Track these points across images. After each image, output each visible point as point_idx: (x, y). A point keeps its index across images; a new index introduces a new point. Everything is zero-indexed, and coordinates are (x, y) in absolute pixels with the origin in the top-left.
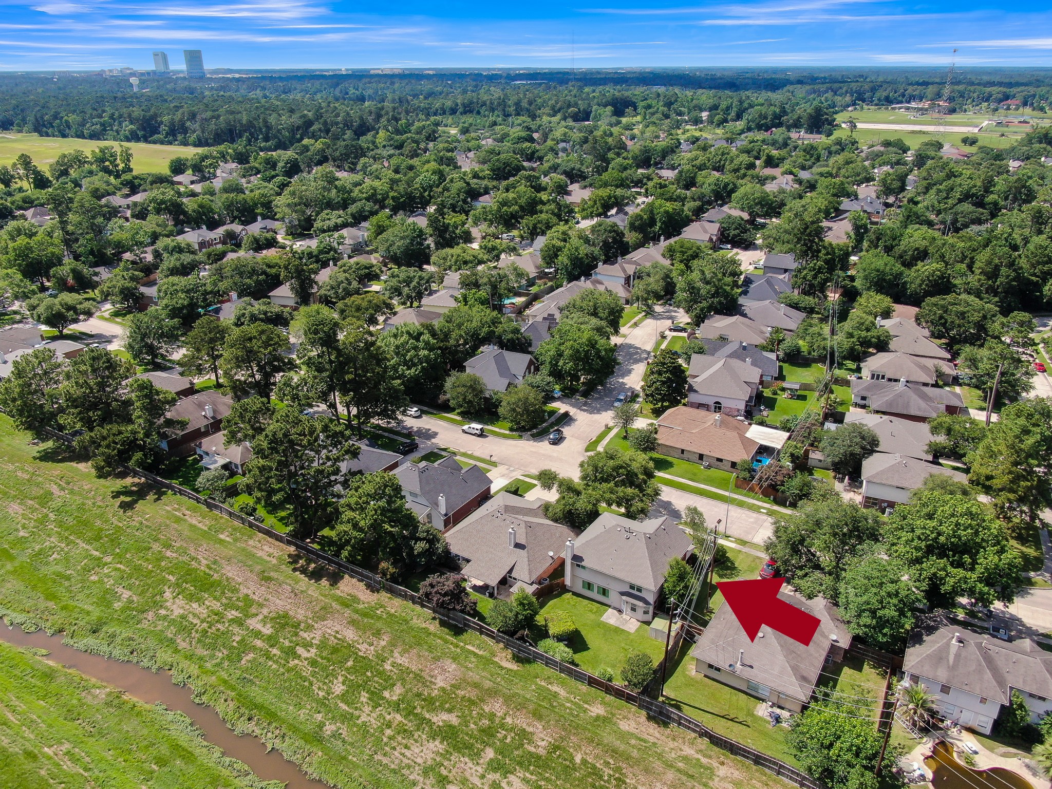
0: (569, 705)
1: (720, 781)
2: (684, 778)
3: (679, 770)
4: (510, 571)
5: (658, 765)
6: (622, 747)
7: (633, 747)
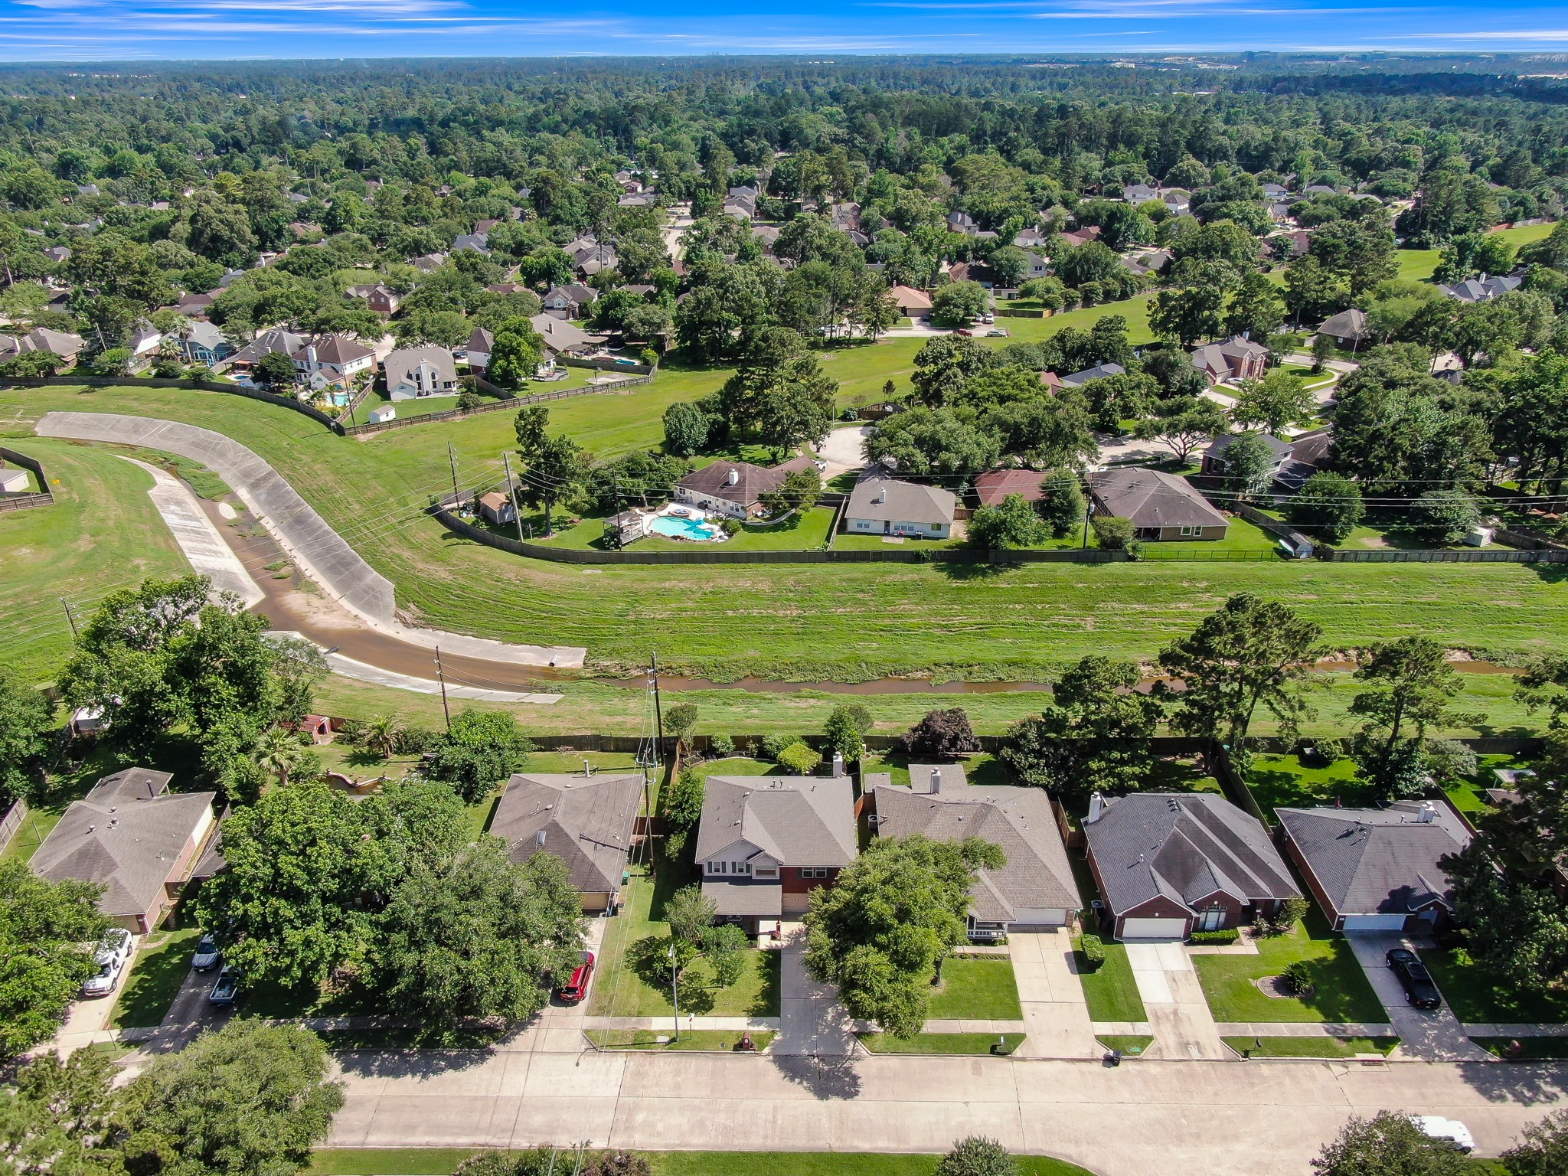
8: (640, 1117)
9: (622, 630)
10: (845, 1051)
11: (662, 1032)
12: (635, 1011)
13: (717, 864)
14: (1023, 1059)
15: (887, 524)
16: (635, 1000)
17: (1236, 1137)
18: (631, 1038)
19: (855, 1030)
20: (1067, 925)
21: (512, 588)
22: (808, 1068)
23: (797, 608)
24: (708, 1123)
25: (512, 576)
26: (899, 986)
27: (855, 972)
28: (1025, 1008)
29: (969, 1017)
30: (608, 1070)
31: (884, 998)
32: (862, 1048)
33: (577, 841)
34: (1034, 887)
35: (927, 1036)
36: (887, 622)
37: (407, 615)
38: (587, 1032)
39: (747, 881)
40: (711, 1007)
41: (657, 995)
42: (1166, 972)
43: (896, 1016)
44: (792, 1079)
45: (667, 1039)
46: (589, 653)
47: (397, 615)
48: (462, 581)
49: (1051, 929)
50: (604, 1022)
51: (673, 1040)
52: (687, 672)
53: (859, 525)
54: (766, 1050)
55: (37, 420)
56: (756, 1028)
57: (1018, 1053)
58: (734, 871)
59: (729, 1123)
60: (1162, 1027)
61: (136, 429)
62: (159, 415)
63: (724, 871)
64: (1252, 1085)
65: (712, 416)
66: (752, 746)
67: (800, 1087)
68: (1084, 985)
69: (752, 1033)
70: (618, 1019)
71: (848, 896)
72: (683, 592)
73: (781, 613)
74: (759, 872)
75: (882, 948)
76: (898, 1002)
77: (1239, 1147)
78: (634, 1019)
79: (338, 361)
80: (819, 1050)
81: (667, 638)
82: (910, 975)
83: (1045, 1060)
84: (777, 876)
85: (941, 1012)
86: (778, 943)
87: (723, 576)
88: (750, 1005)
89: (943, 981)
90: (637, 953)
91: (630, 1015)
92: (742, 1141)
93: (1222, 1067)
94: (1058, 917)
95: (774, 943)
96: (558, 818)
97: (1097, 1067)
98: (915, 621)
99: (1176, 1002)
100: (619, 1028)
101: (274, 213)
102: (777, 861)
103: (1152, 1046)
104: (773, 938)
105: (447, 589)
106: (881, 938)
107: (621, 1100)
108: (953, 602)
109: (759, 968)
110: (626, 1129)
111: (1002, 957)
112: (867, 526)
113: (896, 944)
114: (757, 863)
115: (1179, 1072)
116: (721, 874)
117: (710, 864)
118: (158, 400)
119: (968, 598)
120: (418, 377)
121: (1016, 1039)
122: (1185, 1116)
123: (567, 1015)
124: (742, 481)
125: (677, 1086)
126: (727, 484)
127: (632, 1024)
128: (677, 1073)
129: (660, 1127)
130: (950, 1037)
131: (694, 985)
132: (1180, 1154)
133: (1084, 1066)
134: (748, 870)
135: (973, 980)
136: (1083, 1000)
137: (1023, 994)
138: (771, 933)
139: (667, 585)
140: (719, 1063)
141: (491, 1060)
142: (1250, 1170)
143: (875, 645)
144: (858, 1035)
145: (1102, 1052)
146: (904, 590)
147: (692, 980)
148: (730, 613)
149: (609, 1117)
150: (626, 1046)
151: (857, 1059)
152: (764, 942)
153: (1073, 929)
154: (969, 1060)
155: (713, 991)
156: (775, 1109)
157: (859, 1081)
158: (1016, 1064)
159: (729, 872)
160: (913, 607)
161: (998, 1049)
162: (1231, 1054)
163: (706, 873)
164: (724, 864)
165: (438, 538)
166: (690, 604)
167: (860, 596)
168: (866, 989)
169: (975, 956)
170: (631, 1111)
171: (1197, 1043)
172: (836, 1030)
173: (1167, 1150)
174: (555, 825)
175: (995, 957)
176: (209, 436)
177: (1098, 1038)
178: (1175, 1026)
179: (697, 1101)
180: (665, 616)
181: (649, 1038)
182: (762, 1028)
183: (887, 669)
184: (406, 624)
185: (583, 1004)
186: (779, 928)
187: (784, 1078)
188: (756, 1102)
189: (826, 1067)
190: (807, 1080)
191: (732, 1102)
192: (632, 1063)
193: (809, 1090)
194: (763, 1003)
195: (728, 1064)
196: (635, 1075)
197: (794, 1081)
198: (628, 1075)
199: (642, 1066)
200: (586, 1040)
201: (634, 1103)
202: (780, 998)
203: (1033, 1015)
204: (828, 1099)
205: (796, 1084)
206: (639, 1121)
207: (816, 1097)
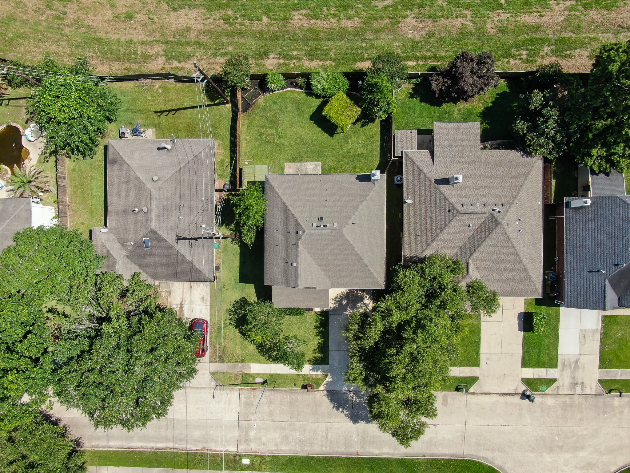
0: (295, 53)
1: (159, 52)
2: (183, 40)
3: (188, 44)
4: (432, 154)
5: (204, 39)
6: (236, 40)
7: (229, 44)
8: (252, 434)
11: (258, 375)
12: (240, 359)
14: (474, 394)
16: (238, 351)
17: (583, 448)
18: (240, 379)
22: (347, 401)
24: (290, 437)
28: (483, 358)
30: (229, 400)
38: (213, 374)
42: (581, 331)
44: (338, 409)
45: (261, 380)
50: (223, 367)
51: (266, 381)
54: (322, 388)
56: (315, 373)
57: (472, 389)
59: (301, 437)
60: (565, 373)
64: (605, 413)
66: (301, 81)
67: (343, 415)
68: (524, 338)
69: (313, 377)
70: (230, 364)
77: (582, 454)
78: (240, 365)
80: (354, 387)
83: (486, 394)
88: (311, 356)
90: (235, 312)
91: (237, 362)
92: (309, 448)
93: (591, 400)
96: (154, 225)
97: (517, 399)
99: (580, 354)
100: (232, 371)
103: (555, 385)
107: (241, 422)
109: (316, 327)
110: (246, 440)
111: (477, 318)
115: (565, 403)
121: (473, 380)
122: (558, 435)
125: (271, 413)
127: (239, 368)
129: (264, 439)
132: (548, 458)
133: (509, 398)
136: (520, 351)
137: (483, 348)
140: (294, 396)
142: (582, 468)
145: (522, 388)
149: (236, 434)
150: (238, 384)
156: (327, 429)
158: (469, 396)
162: (600, 390)
170: (247, 429)
171: (583, 383)
173: (542, 456)
174: (154, 232)
177: (523, 380)
178: (573, 372)
179: (283, 423)
181: (251, 380)
182: (319, 373)
185: (207, 356)
187: (333, 408)
188: (316, 424)
189: (358, 400)
190: (346, 409)
191: (303, 424)
192: (243, 396)
193: (348, 416)
194: (319, 355)
195: (299, 397)
196: (246, 404)
197: (339, 410)
198: (242, 404)
199: (249, 399)
200: (213, 380)
201: (248, 424)
202: (329, 351)
203: (487, 363)
204: (358, 423)
205: (340, 412)
206: (252, 436)
207: (352, 422)
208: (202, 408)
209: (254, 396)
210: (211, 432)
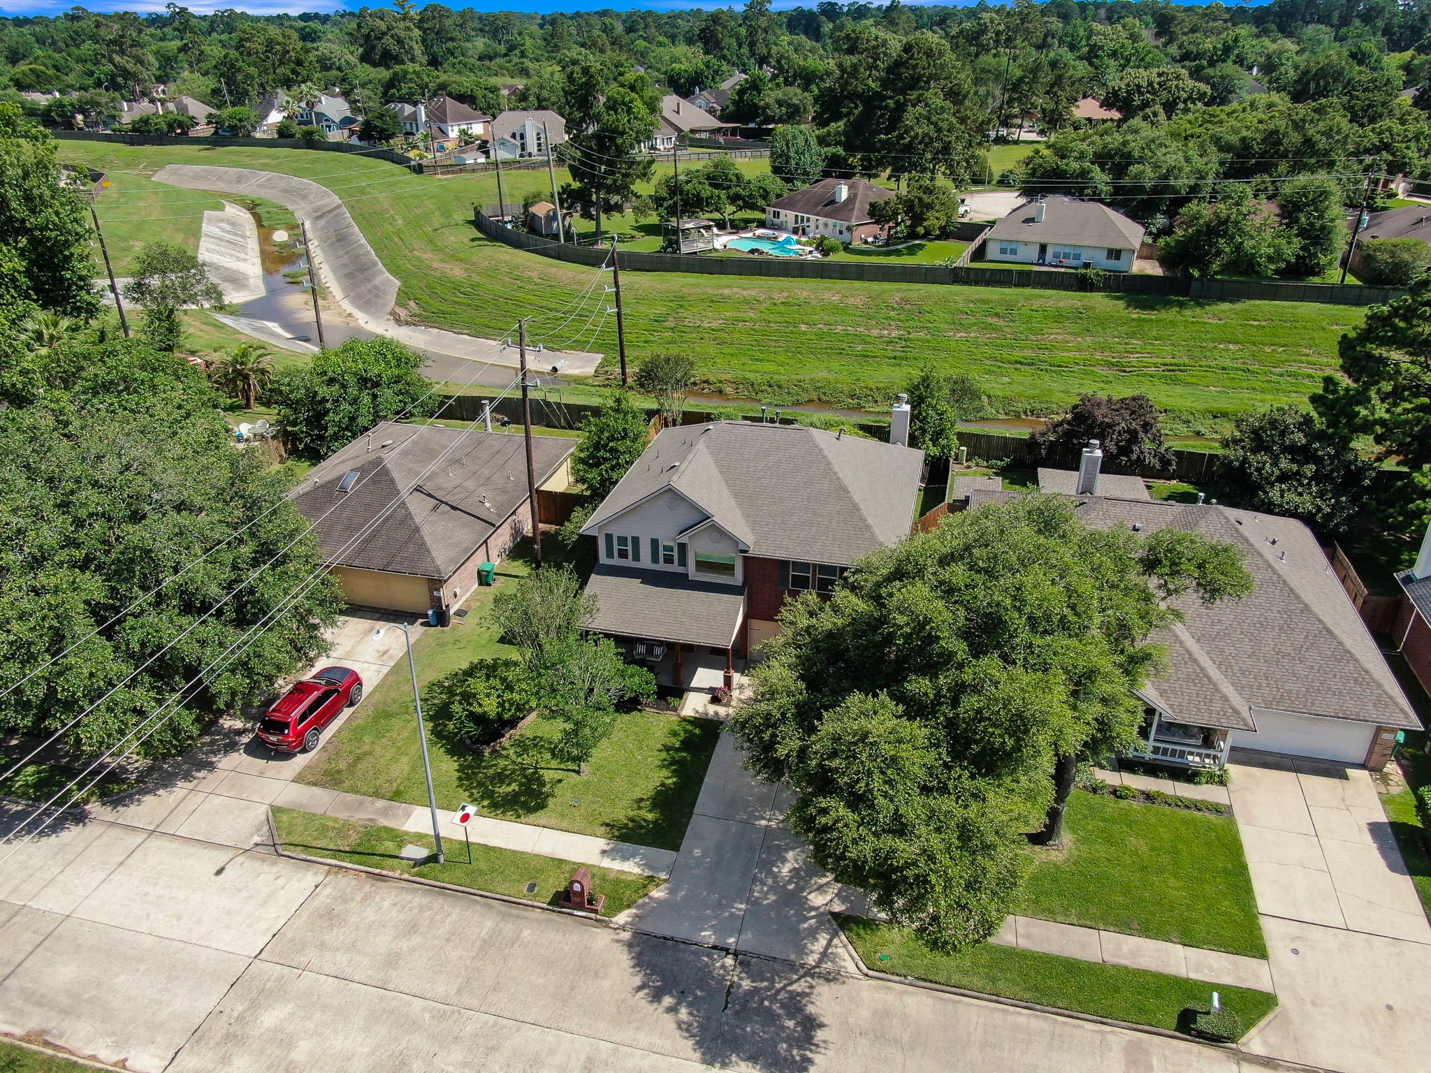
8: (271, 1017)
9: (655, 337)
10: (802, 951)
11: (420, 839)
12: (387, 789)
13: (623, 540)
15: (1043, 248)
16: (402, 768)
18: (354, 838)
19: (838, 907)
20: (1368, 764)
21: (530, 287)
22: (704, 977)
23: (898, 328)
25: (535, 275)
26: (945, 803)
27: (834, 754)
28: (1272, 931)
29: (1124, 926)
30: (272, 894)
31: (900, 828)
32: (846, 955)
33: (404, 494)
34: (1299, 668)
35: (1012, 954)
36: (1029, 354)
37: (403, 313)
38: (276, 810)
39: (679, 581)
40: (541, 806)
41: (449, 766)
43: (922, 880)
44: (656, 997)
45: (421, 853)
46: (605, 359)
47: (393, 313)
48: (476, 278)
49: (1333, 769)
50: (320, 799)
51: (433, 859)
52: (728, 390)
53: (1003, 251)
54: (623, 917)
55: (155, 172)
56: (616, 865)
57: (1255, 1041)
58: (655, 559)
61: (239, 181)
62: (265, 167)
63: (636, 557)
65: (831, 150)
67: (669, 1021)
69: (603, 875)
70: (350, 797)
71: (861, 606)
72: (746, 302)
73: (875, 332)
74: (702, 565)
75: (915, 709)
76: (936, 842)
78: (381, 803)
79: (445, 122)
80: (747, 940)
81: (712, 349)
82: (981, 783)
84: (738, 578)
85: (1056, 903)
86: (722, 711)
87: (804, 289)
88: (621, 813)
89: (1066, 837)
91: (377, 794)
94: (1353, 742)
95: (712, 709)
98: (1071, 355)
100: (343, 815)
101: (450, 45)
102: (734, 541)
104: (715, 700)
105: (457, 287)
106: (919, 685)
107: (258, 966)
108: (1132, 335)
109: (667, 748)
110: (229, 1037)
111: (1217, 809)
112: (1014, 252)
113: (955, 703)
114: (701, 547)
116: (629, 563)
117: (609, 537)
118: (268, 156)
119: (1154, 333)
120: (522, 137)
123: (261, 774)
124: (851, 200)
125: (392, 960)
126: (833, 202)
127: (373, 812)
128: (412, 928)
130: (1071, 968)
131: (527, 760)
134: (683, 562)
135: (1140, 845)
137: (1266, 898)
138: (711, 690)
139: (726, 291)
140: (508, 927)
141: (72, 834)
143: (1006, 380)
144: (843, 922)
146: (1058, 317)
147: (525, 749)
148: (803, 328)
149: (208, 1003)
150: (337, 853)
151: (830, 978)
152: (694, 704)
153: (1385, 779)
154: (1119, 1038)
155: (557, 775)
157: (820, 1035)
159: (645, 562)
160: (1069, 338)
161: (1202, 1023)
163: (603, 559)
164: (636, 540)
165: (466, 241)
166: (752, 314)
167: (994, 321)
168: (857, 801)
169: (1149, 797)
170: (262, 997)
172: (793, 899)
175: (1197, 806)
176: (301, 183)
179: (418, 1004)
180: (714, 325)
181: (389, 847)
182: (631, 868)
183: (1020, 407)
184: (399, 322)
185: (300, 761)
186: (728, 681)
187: (640, 988)
188: (550, 1037)
189: (746, 984)
190: (690, 1005)
191: (495, 1024)
192: (328, 890)
193: (687, 1030)
194: (650, 816)
195: (526, 933)
196: (321, 916)
197: (659, 1001)
198: (307, 913)
199: (345, 901)
200: (266, 828)
201: (280, 978)
202: (691, 814)
203: (1295, 952)
204: (724, 1065)
205: (660, 1010)
206: (266, 1025)
207: (698, 1055)
208: (160, 897)
209: (365, 898)
210: (122, 978)
